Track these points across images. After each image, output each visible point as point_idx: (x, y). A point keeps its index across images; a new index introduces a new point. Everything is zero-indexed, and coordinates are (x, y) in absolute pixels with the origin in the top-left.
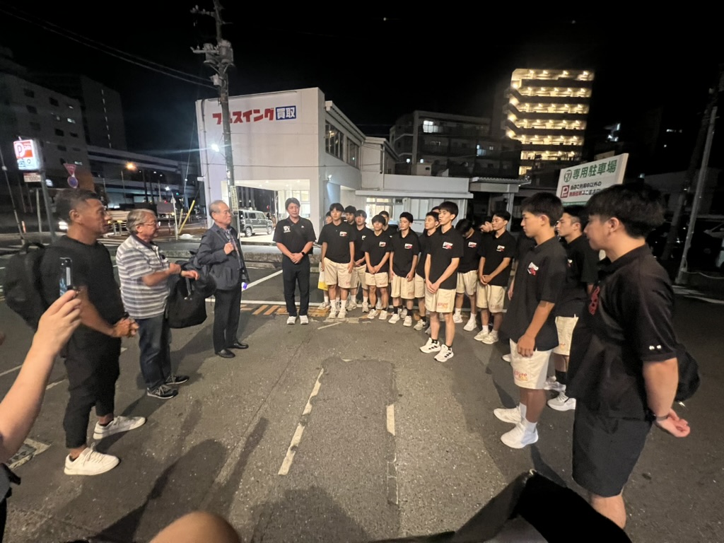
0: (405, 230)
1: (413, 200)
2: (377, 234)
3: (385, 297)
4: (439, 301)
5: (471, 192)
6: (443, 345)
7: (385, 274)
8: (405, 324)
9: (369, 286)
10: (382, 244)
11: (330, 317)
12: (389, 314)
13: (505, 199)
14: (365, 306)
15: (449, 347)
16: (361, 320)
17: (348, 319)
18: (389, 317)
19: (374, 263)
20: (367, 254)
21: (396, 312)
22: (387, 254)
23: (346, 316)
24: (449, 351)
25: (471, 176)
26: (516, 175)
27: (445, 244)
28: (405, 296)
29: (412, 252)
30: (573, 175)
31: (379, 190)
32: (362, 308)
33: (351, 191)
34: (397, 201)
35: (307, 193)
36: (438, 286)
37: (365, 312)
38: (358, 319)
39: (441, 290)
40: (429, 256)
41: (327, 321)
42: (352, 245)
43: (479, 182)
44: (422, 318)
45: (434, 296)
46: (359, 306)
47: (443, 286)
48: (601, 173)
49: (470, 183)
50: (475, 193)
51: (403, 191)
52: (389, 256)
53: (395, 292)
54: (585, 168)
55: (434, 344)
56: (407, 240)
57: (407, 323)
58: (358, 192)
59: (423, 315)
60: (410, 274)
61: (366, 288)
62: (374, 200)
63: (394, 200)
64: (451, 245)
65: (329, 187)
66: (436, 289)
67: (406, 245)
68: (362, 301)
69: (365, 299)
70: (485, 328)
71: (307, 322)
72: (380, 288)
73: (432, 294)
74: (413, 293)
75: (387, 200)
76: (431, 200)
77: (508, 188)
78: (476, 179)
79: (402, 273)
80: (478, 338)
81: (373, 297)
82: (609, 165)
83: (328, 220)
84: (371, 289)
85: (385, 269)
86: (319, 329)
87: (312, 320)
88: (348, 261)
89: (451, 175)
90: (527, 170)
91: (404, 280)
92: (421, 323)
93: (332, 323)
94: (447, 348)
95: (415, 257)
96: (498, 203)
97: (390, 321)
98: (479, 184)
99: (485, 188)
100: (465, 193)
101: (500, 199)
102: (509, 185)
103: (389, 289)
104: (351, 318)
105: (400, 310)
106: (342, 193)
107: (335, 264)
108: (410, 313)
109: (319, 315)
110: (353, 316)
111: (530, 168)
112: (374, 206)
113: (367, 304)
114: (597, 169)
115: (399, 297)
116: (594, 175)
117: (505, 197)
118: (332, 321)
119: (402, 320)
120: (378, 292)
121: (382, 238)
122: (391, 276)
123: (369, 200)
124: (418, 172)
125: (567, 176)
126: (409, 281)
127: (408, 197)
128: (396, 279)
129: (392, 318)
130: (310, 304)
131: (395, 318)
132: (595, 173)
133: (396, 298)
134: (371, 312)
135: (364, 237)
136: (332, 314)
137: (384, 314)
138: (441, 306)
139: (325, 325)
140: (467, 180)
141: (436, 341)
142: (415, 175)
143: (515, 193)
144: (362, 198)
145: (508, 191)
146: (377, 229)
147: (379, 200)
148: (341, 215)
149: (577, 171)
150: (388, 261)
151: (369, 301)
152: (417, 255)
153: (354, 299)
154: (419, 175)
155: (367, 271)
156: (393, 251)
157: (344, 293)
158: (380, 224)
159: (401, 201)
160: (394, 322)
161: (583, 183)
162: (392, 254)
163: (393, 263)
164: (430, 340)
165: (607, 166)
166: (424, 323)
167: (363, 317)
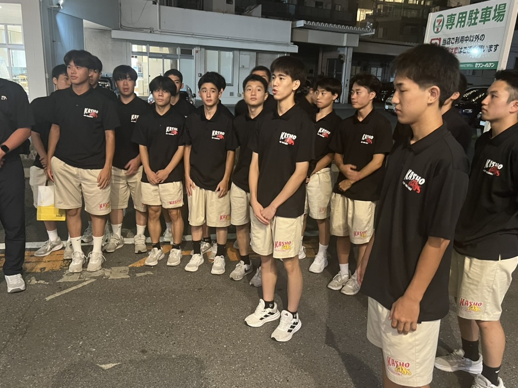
0: (211, 106)
1: (209, 51)
2: (162, 112)
3: (178, 225)
4: (278, 239)
5: (295, 43)
6: (284, 312)
7: (178, 184)
8: (214, 271)
9: (147, 207)
10: (171, 130)
11: (70, 270)
12: (185, 253)
13: (341, 56)
14: (139, 240)
15: (293, 314)
16: (133, 271)
17: (107, 272)
18: (185, 260)
19: (157, 165)
20: (142, 148)
21: (197, 251)
22: (181, 148)
23: (104, 265)
24: (294, 320)
25: (294, 18)
26: (353, 22)
27: (284, 135)
28: (213, 222)
29: (224, 145)
30: (445, 23)
31: (152, 31)
32: (134, 245)
33: (102, 31)
34: (183, 52)
35: (19, 29)
36: (273, 213)
37: (140, 252)
38: (127, 268)
39: (280, 220)
40: (255, 156)
41: (65, 279)
42: (110, 135)
43: (305, 28)
44: (243, 258)
45: (268, 229)
46: (129, 241)
47: (282, 212)
48: (484, 22)
49: (293, 28)
50: (300, 44)
51: (193, 35)
52: (183, 152)
53: (197, 217)
54: (462, 13)
55: (269, 310)
56: (216, 123)
57: (219, 269)
58: (116, 34)
59: (244, 254)
60: (222, 185)
61: (142, 209)
62: (144, 48)
63: (178, 51)
64: (294, 137)
65: (60, 21)
66: (269, 218)
67: (215, 133)
68: (135, 233)
69: (140, 229)
70: (344, 268)
71: (22, 287)
72: (168, 209)
73: (264, 224)
74: (229, 216)
75: (166, 50)
76: (237, 53)
77: (344, 40)
78: (301, 23)
79: (208, 183)
80: (334, 286)
81: (155, 226)
82: (495, 10)
83: (61, 84)
84: (151, 212)
85: (177, 175)
86: (48, 299)
87: (34, 281)
88: (100, 166)
89: (265, 14)
90: (367, 15)
91: (212, 196)
92: (241, 269)
93: (75, 283)
94: (290, 315)
95: (230, 154)
96: (331, 61)
97: (187, 268)
98: (304, 31)
99: (313, 38)
100: (287, 45)
101: (333, 55)
102: (346, 35)
103: (184, 211)
104: (115, 269)
105: (204, 246)
106: (86, 34)
107: (74, 170)
108: (221, 251)
109: (48, 267)
110: (119, 264)
111: (370, 12)
112: (145, 58)
113: (143, 237)
114: (479, 15)
115: (204, 226)
116: (475, 24)
117: (341, 53)
118: (75, 278)
119: (208, 263)
120: (164, 216)
121: (169, 119)
122: (188, 189)
123: (135, 48)
124: (214, 8)
125: (437, 24)
126: (220, 197)
127: (201, 47)
128: (197, 194)
129: (192, 262)
130: (28, 245)
131: (196, 261)
132: (477, 21)
133: (198, 227)
134: (151, 254)
135: (134, 117)
136: (76, 265)
137: (176, 256)
138: (280, 248)
139: (61, 289)
140: (288, 24)
141: (272, 302)
142: (211, 10)
143: (354, 48)
144: (124, 43)
145: (345, 45)
146: (160, 103)
147: (154, 49)
148: (87, 74)
149: (451, 17)
150: (182, 160)
151: (147, 233)
152: (234, 150)
153: (117, 229)
154: (218, 11)
155: (145, 179)
156: (190, 144)
157: (98, 224)
158: (166, 95)
159: (190, 53)
160: (195, 269)
161: (459, 36)
162: (188, 150)
163: (191, 165)
164: (262, 304)
165: (493, 10)
166: (245, 267)
167: (137, 265)
